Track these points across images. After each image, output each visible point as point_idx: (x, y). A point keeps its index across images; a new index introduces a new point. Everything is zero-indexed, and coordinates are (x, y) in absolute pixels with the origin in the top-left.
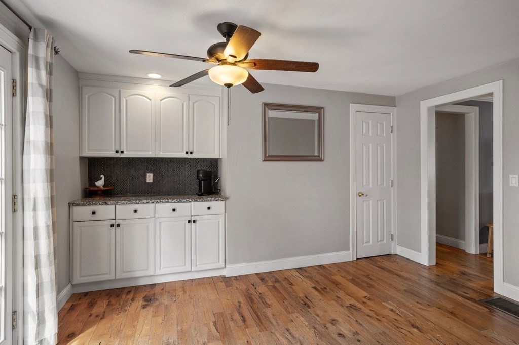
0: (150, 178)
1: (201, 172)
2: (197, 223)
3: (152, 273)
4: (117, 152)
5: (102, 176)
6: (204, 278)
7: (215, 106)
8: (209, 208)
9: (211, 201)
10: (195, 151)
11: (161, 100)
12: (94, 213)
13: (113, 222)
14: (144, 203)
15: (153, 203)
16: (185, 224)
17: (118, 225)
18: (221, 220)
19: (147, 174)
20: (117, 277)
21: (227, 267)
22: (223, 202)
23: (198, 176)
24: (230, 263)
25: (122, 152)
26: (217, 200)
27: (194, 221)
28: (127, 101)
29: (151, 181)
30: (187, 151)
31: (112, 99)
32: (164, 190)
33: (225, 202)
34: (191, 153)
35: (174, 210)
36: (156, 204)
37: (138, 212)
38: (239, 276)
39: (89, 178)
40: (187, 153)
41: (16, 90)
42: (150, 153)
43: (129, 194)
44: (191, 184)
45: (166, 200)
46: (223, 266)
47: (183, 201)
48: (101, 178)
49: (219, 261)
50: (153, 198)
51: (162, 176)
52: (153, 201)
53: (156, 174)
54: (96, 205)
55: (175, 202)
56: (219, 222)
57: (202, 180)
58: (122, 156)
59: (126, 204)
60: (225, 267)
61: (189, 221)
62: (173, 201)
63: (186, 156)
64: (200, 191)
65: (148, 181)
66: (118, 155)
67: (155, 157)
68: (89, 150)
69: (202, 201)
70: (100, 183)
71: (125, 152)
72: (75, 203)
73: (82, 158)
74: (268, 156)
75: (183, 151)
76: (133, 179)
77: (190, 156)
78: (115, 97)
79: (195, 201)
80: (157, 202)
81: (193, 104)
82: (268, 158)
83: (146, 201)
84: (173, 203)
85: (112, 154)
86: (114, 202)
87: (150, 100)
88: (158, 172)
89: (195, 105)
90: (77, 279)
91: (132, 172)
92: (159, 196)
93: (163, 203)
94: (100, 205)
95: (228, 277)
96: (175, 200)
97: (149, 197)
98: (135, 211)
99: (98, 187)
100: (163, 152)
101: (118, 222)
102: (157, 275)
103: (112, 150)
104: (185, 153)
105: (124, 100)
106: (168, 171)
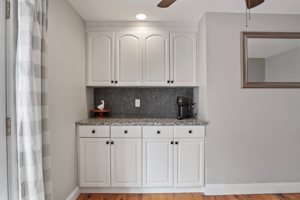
0: (138, 103)
1: (180, 98)
2: (179, 144)
3: (140, 186)
4: (112, 82)
5: (102, 101)
6: (184, 193)
7: (192, 40)
8: (190, 132)
9: (192, 125)
10: (175, 80)
11: (146, 38)
12: (93, 132)
13: (108, 140)
14: (133, 125)
15: (141, 125)
16: (168, 144)
17: (112, 143)
18: (201, 142)
19: (136, 100)
20: (112, 186)
21: (206, 186)
22: (203, 127)
23: (178, 102)
24: (209, 183)
25: (116, 82)
26: (198, 125)
27: (177, 143)
28: (120, 41)
29: (139, 106)
30: (169, 80)
31: (109, 40)
32: (149, 113)
33: (205, 126)
34: (172, 82)
35: (159, 132)
36: (143, 126)
37: (128, 132)
38: (218, 196)
39: (94, 103)
40: (168, 82)
41: (9, 11)
42: (138, 82)
43: (122, 116)
44: (170, 109)
45: (152, 123)
46: (203, 185)
47: (167, 124)
48: (102, 103)
49: (199, 181)
50: (140, 120)
51: (147, 102)
52: (140, 123)
53: (142, 100)
54: (95, 124)
55: (159, 125)
56: (199, 144)
57: (181, 106)
58: (117, 85)
59: (119, 125)
60: (205, 186)
61: (172, 143)
62: (158, 124)
63: (168, 85)
64: (179, 115)
65: (136, 106)
66: (113, 85)
67: (142, 85)
68: (93, 81)
69: (184, 125)
70: (101, 107)
71: (118, 82)
72: (80, 122)
73: (88, 88)
74: (248, 83)
75: (165, 80)
76: (125, 104)
77: (171, 85)
78: (111, 39)
79: (177, 125)
80: (144, 125)
81: (174, 39)
82: (247, 85)
83: (135, 123)
84: (157, 125)
85: (109, 84)
86: (109, 123)
87: (138, 39)
88: (144, 98)
89: (175, 40)
90: (83, 184)
91: (125, 98)
92: (145, 118)
93: (149, 125)
94: (98, 125)
95: (207, 196)
96: (160, 124)
97: (137, 119)
98: (126, 132)
99: (100, 110)
100: (149, 81)
101: (112, 140)
102: (144, 187)
103: (108, 81)
104: (167, 82)
105: (118, 40)
106: (152, 98)
